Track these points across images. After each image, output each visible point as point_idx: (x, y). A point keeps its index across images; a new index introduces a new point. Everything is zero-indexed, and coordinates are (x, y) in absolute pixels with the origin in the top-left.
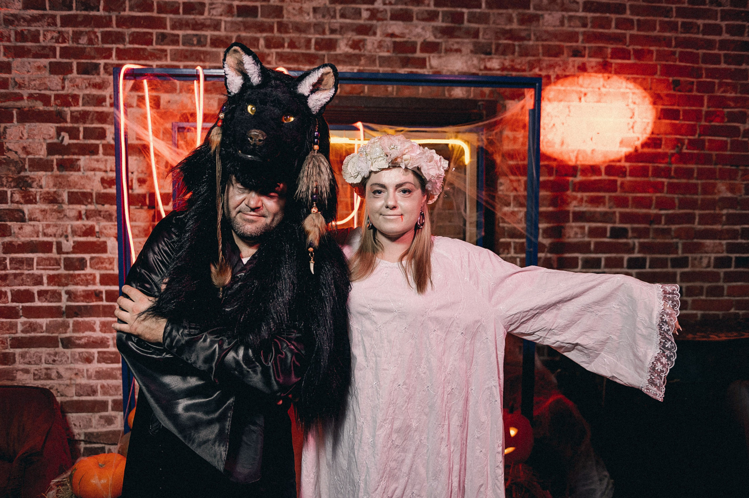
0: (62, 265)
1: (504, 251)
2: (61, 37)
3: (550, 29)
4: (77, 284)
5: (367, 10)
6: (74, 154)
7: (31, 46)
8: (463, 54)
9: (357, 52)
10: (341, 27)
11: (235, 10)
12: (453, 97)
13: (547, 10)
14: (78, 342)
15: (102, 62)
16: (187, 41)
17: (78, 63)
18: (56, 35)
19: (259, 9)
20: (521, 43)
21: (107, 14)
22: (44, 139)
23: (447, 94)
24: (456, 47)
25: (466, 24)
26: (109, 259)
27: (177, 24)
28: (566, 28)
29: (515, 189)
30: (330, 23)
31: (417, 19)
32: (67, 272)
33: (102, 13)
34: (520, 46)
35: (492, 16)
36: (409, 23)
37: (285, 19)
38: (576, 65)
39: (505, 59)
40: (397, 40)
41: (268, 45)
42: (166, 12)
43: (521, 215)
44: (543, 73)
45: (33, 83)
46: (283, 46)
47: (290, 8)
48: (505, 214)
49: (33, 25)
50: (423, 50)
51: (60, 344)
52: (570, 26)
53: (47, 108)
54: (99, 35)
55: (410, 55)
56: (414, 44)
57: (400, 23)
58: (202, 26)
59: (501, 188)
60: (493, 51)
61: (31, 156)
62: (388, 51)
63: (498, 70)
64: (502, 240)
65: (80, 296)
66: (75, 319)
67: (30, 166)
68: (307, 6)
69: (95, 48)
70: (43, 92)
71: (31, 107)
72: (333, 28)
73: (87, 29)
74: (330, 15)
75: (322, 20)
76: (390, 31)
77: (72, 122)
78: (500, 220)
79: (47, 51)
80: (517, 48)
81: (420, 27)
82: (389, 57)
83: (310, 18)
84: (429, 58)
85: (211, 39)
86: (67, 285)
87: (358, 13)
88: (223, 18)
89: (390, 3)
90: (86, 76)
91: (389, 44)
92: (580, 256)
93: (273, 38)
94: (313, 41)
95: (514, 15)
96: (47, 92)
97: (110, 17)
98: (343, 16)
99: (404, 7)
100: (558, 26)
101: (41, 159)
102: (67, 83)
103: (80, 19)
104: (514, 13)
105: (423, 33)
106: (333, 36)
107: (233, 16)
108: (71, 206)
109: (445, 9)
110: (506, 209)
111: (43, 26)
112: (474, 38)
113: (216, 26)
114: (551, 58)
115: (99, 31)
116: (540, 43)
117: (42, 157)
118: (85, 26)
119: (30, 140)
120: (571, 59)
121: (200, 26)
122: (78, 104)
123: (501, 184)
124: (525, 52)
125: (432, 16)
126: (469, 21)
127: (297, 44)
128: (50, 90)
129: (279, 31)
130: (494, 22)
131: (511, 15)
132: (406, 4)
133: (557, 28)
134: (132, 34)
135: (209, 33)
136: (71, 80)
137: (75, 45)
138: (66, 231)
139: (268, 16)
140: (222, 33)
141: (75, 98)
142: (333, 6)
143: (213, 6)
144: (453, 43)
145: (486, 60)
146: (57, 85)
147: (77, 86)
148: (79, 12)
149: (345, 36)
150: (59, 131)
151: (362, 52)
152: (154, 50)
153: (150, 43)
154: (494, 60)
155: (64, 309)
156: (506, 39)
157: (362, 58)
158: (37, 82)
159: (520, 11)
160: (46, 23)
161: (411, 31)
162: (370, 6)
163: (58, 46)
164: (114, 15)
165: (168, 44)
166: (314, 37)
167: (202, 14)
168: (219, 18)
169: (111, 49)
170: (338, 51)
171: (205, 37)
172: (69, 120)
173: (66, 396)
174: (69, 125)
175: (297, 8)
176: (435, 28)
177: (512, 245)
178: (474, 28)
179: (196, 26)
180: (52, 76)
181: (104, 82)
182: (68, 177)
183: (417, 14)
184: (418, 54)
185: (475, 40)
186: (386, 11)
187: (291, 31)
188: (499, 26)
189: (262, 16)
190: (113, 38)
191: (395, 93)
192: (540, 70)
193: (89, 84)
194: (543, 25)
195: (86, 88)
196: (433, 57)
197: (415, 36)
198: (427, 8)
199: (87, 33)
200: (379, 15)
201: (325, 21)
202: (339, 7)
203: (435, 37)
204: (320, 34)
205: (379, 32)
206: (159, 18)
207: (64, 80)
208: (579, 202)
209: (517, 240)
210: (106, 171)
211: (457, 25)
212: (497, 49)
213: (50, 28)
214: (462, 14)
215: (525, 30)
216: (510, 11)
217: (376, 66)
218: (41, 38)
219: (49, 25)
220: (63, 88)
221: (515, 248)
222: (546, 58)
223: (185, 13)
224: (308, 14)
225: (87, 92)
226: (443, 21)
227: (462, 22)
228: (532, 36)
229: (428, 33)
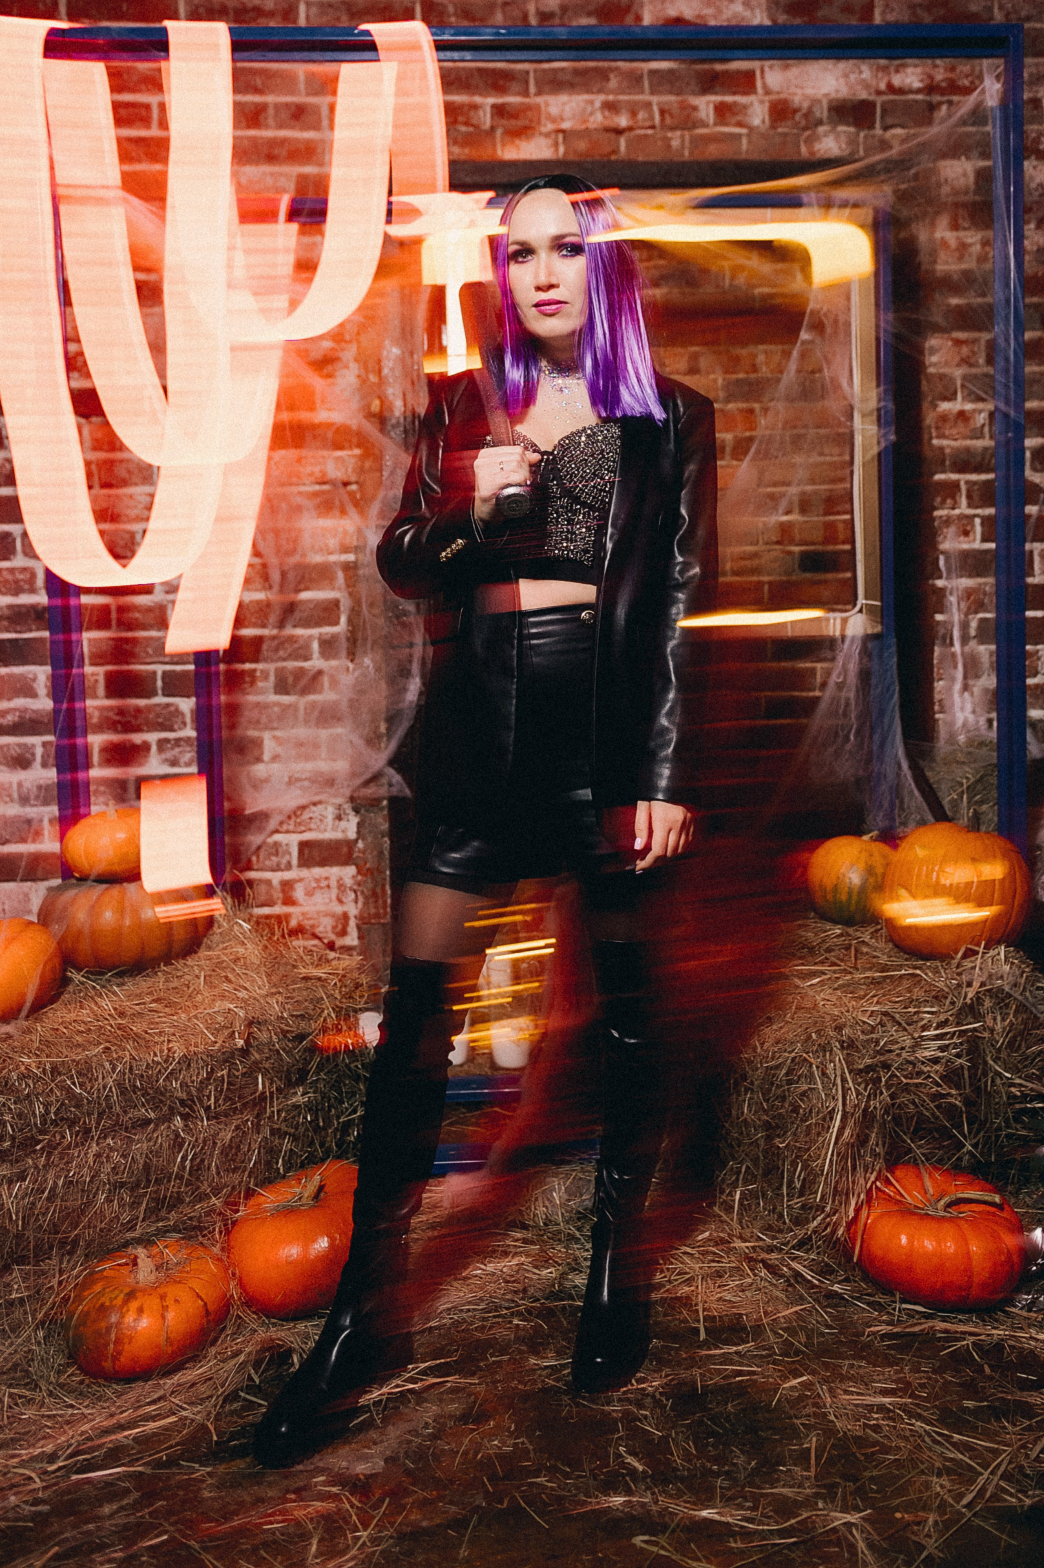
1: (943, 502)
10: (564, 9)
12: (818, 156)
23: (804, 149)
27: (202, 9)
29: (965, 361)
39: (935, 66)
43: (982, 419)
48: (944, 418)
58: (259, 13)
59: (934, 359)
63: (919, 91)
64: (939, 477)
72: (546, 10)
76: (672, 13)
78: (934, 434)
82: (671, 71)
84: (762, 72)
105: (748, 14)
110: (945, 406)
112: (861, 20)
113: (288, 14)
121: (252, 14)
123: (933, 351)
145: (892, 69)
154: (910, 70)
157: (612, 76)
177: (963, 487)
191: (686, 153)
196: (771, 67)
209: (974, 477)
217: (642, 92)
221: (969, 497)
228: (996, 11)
229: (757, 12)
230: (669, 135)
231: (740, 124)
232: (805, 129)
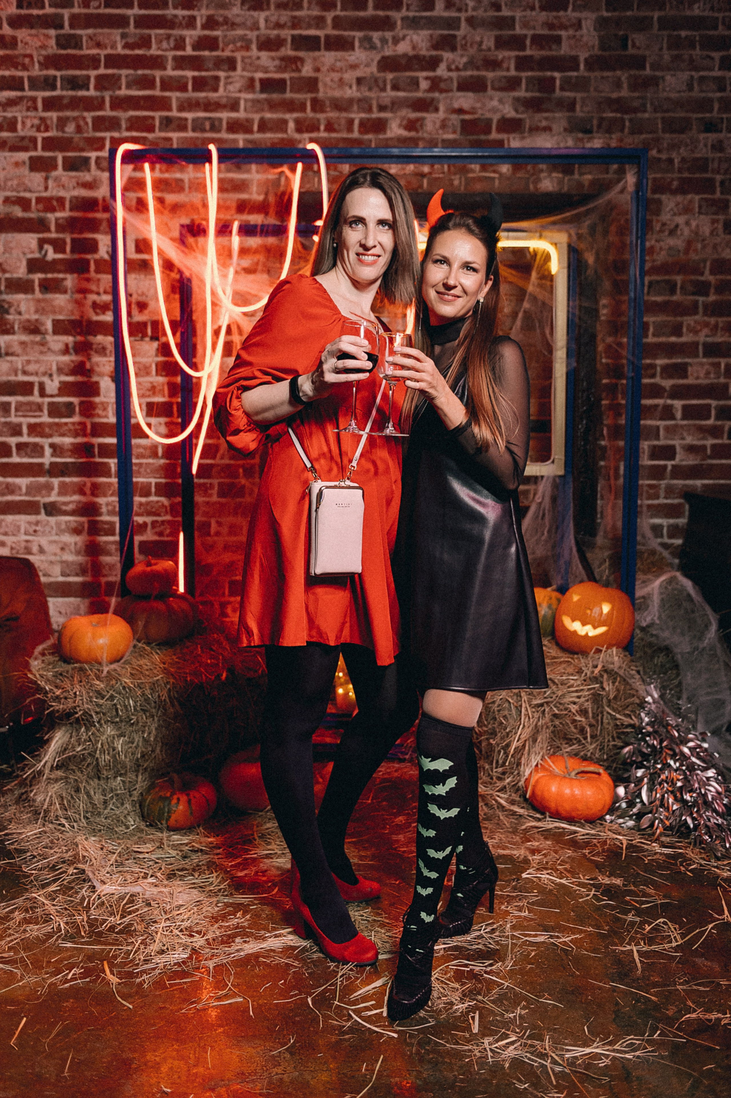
0: (46, 412)
1: (608, 396)
2: (44, 125)
3: (673, 95)
4: (63, 435)
5: (427, 78)
6: (59, 272)
7: (8, 137)
8: (554, 132)
9: (413, 134)
10: (393, 103)
11: (257, 85)
12: (540, 191)
13: (669, 69)
14: (64, 508)
15: (93, 155)
16: (198, 126)
17: (64, 158)
18: (36, 122)
19: (288, 83)
20: (633, 116)
21: (98, 94)
22: (24, 254)
23: (531, 187)
24: (544, 123)
25: (558, 93)
26: (102, 403)
27: (186, 105)
28: (696, 93)
29: (624, 313)
30: (378, 98)
31: (494, 88)
32: (51, 420)
33: (92, 92)
34: (631, 120)
35: (593, 82)
36: (481, 94)
37: (321, 95)
38: (709, 144)
39: (611, 138)
40: (467, 117)
41: (299, 130)
42: (171, 90)
44: (664, 156)
45: (9, 183)
46: (318, 130)
47: (328, 80)
48: (610, 347)
49: (9, 109)
50: (499, 130)
51: (43, 511)
52: (702, 91)
53: (26, 215)
54: (89, 121)
55: (483, 137)
56: (488, 122)
57: (470, 94)
58: (218, 106)
59: (605, 312)
60: (595, 128)
61: (7, 275)
62: (454, 132)
64: (606, 381)
65: (68, 450)
66: (61, 479)
67: (6, 287)
68: (350, 76)
69: (85, 138)
70: (22, 194)
71: (8, 214)
72: (383, 104)
73: (76, 114)
74: (378, 86)
75: (367, 94)
76: (456, 105)
77: (57, 231)
78: (604, 356)
79: (26, 143)
80: (627, 124)
81: (496, 99)
82: (456, 140)
83: (351, 92)
84: (509, 138)
85: (228, 123)
86: (51, 436)
87: (415, 83)
88: (243, 95)
89: (457, 69)
90: (73, 174)
91: (455, 123)
92: (714, 403)
93: (305, 119)
94: (356, 123)
95: (623, 79)
96: (27, 195)
97: (103, 98)
98: (395, 87)
99: (475, 73)
100: (684, 91)
101: (20, 279)
102: (50, 183)
103: (65, 101)
104: (624, 76)
105: (501, 107)
106: (382, 115)
107: (254, 92)
108: (56, 338)
109: (530, 74)
110: (610, 340)
111: (21, 111)
112: (568, 111)
113: (234, 106)
114: (674, 136)
115: (89, 116)
116: (659, 115)
117: (20, 276)
118: (73, 110)
119: (7, 255)
120: (702, 136)
121: (214, 107)
122: (64, 209)
123: (605, 306)
124: (637, 129)
125: (513, 84)
126: (562, 89)
127: (336, 126)
128: (30, 191)
129: (314, 110)
130: (596, 90)
131: (619, 79)
132: (478, 69)
133: (682, 94)
134: (130, 119)
135: (225, 115)
136: (56, 179)
137: (60, 134)
138: (51, 369)
139: (299, 91)
140: (241, 115)
141: (61, 201)
142: (382, 74)
143: (230, 80)
144: (540, 119)
145: (586, 139)
146: (39, 185)
147: (63, 186)
148: (64, 93)
149: (399, 114)
150: (42, 242)
151: (420, 134)
152: (156, 138)
153: (151, 129)
154: (596, 141)
155: (47, 467)
156: (612, 112)
157: (421, 141)
158: (15, 182)
159: (632, 72)
160: (25, 108)
161: (484, 105)
162: (431, 74)
163: (40, 136)
164: (107, 95)
165: (174, 130)
166: (357, 116)
167: (216, 90)
168: (238, 95)
169: (103, 139)
170: (389, 134)
171: (220, 120)
172: (53, 228)
173: (49, 576)
174: (53, 235)
175: (336, 79)
176: (517, 100)
177: (620, 387)
178: (569, 98)
179: (209, 106)
180: (33, 174)
181: (95, 180)
182: (52, 300)
183: (492, 82)
184: (494, 135)
185: (571, 114)
186: (451, 79)
187: (328, 109)
188: (603, 95)
189: (291, 91)
190: (107, 124)
191: (462, 188)
192: (659, 151)
193: (78, 184)
194: (664, 90)
195: (74, 188)
196: (514, 138)
197: (489, 111)
198: (505, 73)
199: (75, 119)
200: (442, 85)
201: (372, 95)
202: (390, 76)
203: (517, 111)
204: (364, 112)
205: (442, 108)
206: (163, 98)
207: (46, 179)
208: (712, 330)
210: (98, 294)
211: (545, 95)
212: (599, 126)
213: (29, 114)
214: (553, 79)
215: (638, 98)
216: (619, 73)
218: (19, 126)
219: (28, 109)
220: (46, 188)
221: (623, 393)
222: (667, 135)
223: (194, 90)
224: (351, 87)
225: (76, 193)
226: (527, 90)
227: (554, 91)
228: (648, 105)
229: (507, 106)
230: (453, 177)
231: (494, 172)
232: (533, 174)
